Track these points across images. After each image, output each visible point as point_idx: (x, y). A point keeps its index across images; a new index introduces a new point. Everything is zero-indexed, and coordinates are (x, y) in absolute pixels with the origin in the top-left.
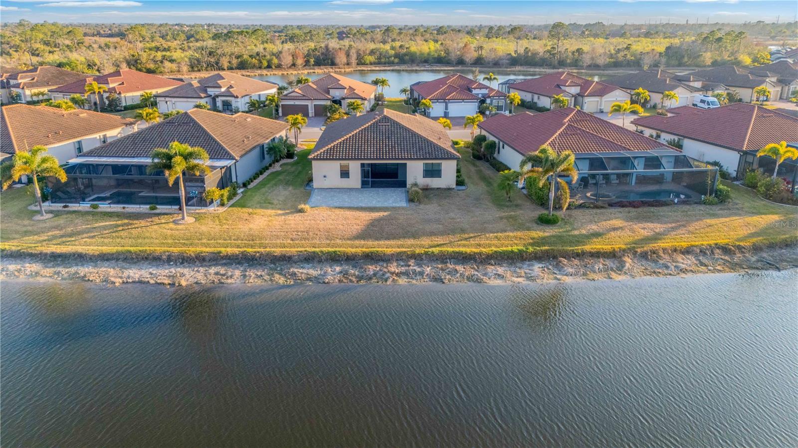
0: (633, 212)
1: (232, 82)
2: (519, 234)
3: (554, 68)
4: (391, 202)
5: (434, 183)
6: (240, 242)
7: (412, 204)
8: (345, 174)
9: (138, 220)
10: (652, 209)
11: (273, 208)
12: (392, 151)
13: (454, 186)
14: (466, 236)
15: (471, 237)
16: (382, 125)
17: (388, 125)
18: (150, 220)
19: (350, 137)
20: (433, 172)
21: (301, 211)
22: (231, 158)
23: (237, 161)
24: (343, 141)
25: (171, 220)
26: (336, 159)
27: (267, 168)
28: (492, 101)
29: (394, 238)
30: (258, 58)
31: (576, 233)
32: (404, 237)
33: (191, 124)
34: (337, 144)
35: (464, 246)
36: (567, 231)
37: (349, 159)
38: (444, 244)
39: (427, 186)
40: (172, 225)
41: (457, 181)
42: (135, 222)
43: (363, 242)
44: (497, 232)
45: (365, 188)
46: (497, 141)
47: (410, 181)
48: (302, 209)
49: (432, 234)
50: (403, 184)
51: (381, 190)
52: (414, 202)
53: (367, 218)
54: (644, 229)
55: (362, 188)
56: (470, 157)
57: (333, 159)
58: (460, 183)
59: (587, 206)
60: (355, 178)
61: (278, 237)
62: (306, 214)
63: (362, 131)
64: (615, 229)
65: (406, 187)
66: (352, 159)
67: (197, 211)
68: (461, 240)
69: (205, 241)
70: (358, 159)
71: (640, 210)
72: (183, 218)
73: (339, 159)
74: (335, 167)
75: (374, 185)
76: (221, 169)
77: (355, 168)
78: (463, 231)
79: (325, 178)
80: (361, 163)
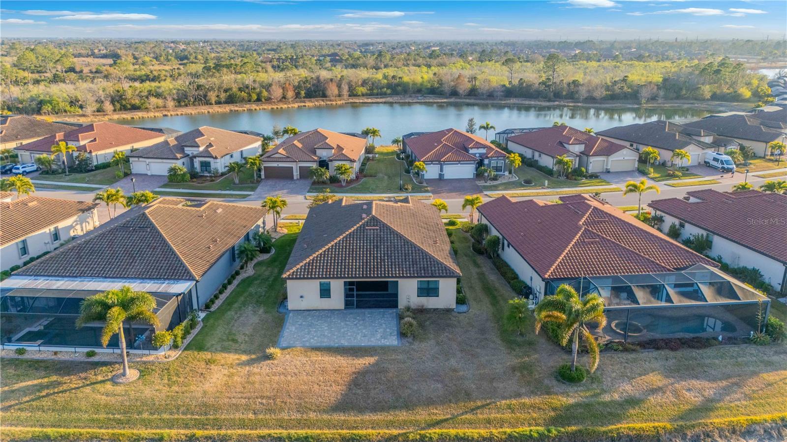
0: (673, 357)
1: (212, 139)
2: (537, 400)
3: (550, 100)
4: (379, 336)
5: (430, 303)
6: (189, 416)
7: (405, 341)
8: (325, 292)
9: (69, 375)
10: (695, 353)
11: (236, 351)
12: (381, 265)
13: (453, 305)
14: (472, 404)
15: (478, 408)
16: (370, 230)
17: (377, 230)
18: (83, 375)
19: (332, 246)
20: (428, 290)
21: (269, 357)
22: (191, 278)
23: (197, 281)
24: (325, 251)
25: (110, 376)
26: (315, 278)
27: (237, 273)
28: (490, 162)
29: (382, 409)
30: (247, 91)
31: (607, 398)
32: (395, 408)
33: (149, 230)
34: (317, 257)
35: (471, 423)
36: (595, 395)
37: (330, 278)
38: (446, 420)
39: (423, 306)
40: (109, 386)
41: (457, 298)
42: (66, 379)
43: (342, 417)
44: (510, 397)
45: (348, 308)
46: (501, 237)
47: (402, 303)
48: (271, 355)
49: (430, 402)
50: (394, 305)
51: (367, 311)
52: (407, 336)
53: (351, 370)
54: (689, 390)
55: (345, 308)
56: (469, 247)
57: (311, 278)
58: (460, 301)
59: (615, 347)
60: (337, 299)
61: (236, 407)
62: (276, 362)
63: (346, 237)
64: (654, 391)
65: (397, 307)
66: (334, 278)
67: (144, 359)
68: (466, 412)
69: (145, 415)
70: (341, 278)
71: (679, 354)
72: (124, 374)
73: (319, 278)
74: (314, 286)
75: (360, 306)
76: (177, 296)
77: (337, 287)
78: (468, 396)
79: (301, 299)
80: (345, 282)
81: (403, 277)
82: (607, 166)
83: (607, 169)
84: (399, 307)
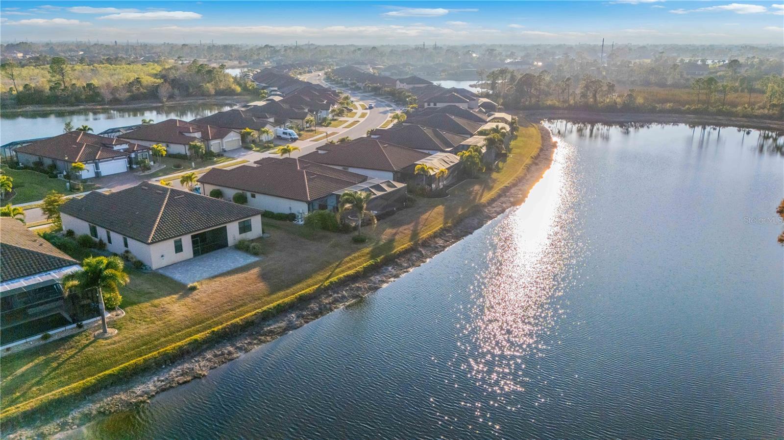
4: (242, 260)
6: (194, 327)
7: (261, 256)
8: (179, 248)
9: (52, 352)
11: (163, 296)
12: (210, 218)
13: (262, 234)
14: (334, 265)
15: (339, 265)
16: (178, 198)
17: (183, 197)
20: (245, 228)
21: (194, 288)
22: (72, 263)
24: (161, 219)
25: (92, 338)
29: (297, 283)
31: (381, 243)
32: (303, 280)
34: (160, 224)
35: (344, 270)
36: (377, 243)
37: (182, 235)
38: (333, 273)
40: (102, 341)
41: (262, 230)
43: (282, 292)
44: (347, 256)
45: (196, 256)
47: (231, 242)
48: (192, 287)
49: (315, 272)
50: (226, 244)
52: (259, 254)
53: (254, 276)
55: (194, 257)
57: (170, 238)
60: (188, 250)
61: (218, 313)
62: (202, 289)
63: (166, 207)
64: (394, 235)
66: (184, 234)
68: (336, 268)
69: (163, 339)
70: (189, 233)
73: (175, 237)
74: (171, 244)
77: (187, 241)
78: (329, 263)
79: (163, 258)
80: (192, 236)
81: (229, 222)
82: (223, 146)
83: (223, 149)
84: (229, 246)
